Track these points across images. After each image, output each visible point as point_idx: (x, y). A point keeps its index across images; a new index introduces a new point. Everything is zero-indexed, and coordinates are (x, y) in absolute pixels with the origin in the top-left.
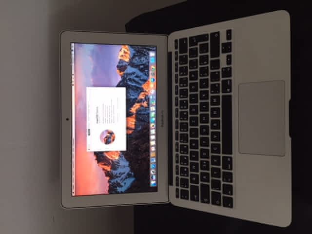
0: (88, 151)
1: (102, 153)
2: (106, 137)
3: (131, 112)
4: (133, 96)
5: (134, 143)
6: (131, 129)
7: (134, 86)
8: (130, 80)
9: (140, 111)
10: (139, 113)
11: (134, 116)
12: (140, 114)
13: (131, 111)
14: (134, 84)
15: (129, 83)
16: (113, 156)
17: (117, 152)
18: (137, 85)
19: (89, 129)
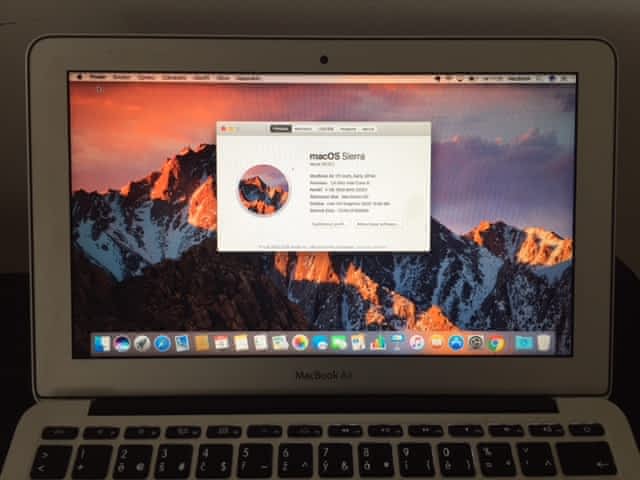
0: (220, 124)
1: (212, 170)
2: (264, 186)
3: (347, 267)
4: (403, 276)
5: (244, 278)
6: (290, 268)
7: (435, 281)
8: (456, 266)
9: (352, 300)
10: (345, 297)
11: (335, 278)
12: (340, 300)
13: (352, 267)
14: (440, 278)
15: (445, 264)
16: (200, 208)
17: (215, 220)
18: (436, 291)
19: (289, 129)
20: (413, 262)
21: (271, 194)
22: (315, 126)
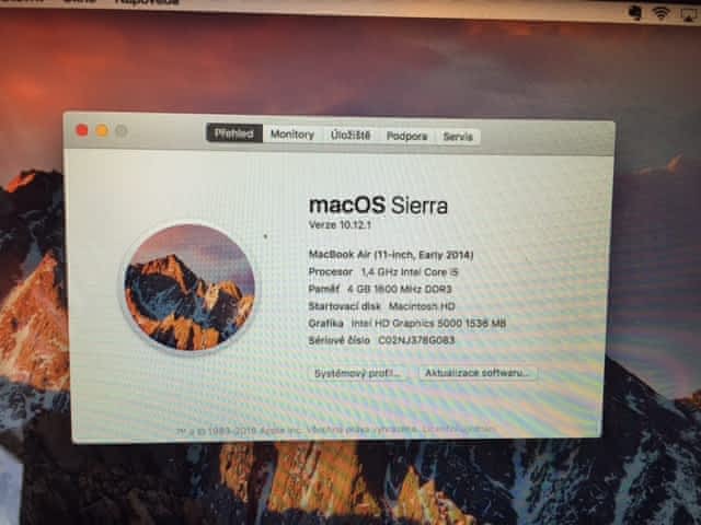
1: (52, 236)
3: (399, 480)
19: (256, 135)
20: (559, 464)
21: (211, 300)
22: (322, 128)
